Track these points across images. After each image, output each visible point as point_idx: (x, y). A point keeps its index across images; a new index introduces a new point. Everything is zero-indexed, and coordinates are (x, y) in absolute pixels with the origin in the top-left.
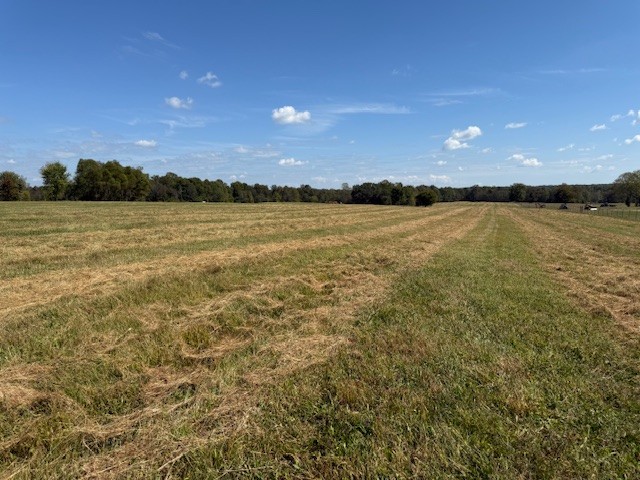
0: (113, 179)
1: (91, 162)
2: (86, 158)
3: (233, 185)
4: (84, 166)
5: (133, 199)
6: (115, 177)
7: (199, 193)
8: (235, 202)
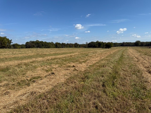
8: (56, 48)
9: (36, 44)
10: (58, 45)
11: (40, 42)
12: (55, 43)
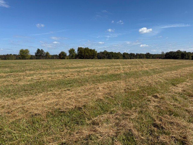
0: (86, 53)
1: (81, 48)
2: (80, 47)
3: (123, 54)
4: (79, 49)
5: (92, 59)
6: (87, 52)
7: (113, 56)
8: (124, 59)
9: (106, 55)
10: (126, 56)
11: (110, 53)
12: (122, 54)
